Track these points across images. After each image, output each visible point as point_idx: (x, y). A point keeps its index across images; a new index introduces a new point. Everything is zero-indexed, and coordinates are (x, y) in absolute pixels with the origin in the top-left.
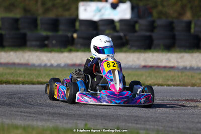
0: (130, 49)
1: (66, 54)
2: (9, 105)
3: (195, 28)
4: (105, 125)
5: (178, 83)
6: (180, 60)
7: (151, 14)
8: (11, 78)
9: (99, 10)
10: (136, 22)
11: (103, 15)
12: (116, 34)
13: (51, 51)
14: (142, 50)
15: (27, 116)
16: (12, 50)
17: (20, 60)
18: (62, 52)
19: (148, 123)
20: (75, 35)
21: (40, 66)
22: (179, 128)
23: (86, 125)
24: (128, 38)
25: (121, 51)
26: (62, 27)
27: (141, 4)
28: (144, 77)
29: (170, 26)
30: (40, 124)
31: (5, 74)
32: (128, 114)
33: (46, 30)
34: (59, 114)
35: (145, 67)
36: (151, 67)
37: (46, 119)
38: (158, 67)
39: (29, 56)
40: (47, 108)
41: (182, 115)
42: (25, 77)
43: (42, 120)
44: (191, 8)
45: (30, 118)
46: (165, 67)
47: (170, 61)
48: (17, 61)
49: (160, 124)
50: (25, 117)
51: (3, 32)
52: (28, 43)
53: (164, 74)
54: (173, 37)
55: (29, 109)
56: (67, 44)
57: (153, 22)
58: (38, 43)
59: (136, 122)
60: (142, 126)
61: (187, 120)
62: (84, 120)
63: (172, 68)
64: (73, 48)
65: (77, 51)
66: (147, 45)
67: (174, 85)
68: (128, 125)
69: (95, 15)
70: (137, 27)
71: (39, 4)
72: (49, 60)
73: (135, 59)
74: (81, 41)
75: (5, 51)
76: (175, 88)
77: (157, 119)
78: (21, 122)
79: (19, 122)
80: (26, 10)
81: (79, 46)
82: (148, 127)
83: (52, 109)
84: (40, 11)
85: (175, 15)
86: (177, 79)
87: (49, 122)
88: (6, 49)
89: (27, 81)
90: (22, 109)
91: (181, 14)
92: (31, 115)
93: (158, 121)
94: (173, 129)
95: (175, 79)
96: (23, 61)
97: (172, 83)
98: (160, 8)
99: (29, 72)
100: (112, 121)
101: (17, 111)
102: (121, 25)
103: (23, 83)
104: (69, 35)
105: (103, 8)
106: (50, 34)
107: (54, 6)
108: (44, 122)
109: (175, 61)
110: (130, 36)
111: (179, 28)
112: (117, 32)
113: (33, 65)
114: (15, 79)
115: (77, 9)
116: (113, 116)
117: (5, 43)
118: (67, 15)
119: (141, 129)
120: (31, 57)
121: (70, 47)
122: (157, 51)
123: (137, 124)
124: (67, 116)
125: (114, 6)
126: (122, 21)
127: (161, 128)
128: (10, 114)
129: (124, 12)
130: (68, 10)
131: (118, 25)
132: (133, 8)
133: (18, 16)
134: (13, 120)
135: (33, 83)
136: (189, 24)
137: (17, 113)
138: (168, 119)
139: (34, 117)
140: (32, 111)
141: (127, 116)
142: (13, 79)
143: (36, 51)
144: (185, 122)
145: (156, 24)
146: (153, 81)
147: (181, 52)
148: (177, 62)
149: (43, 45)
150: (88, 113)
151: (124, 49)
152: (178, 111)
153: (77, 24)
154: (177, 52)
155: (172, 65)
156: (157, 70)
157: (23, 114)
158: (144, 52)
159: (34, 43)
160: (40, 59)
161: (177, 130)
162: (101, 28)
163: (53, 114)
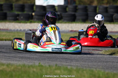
0: (63, 21)
1: (28, 24)
3: (99, 10)
4: (49, 63)
10: (67, 7)
11: (49, 2)
13: (20, 23)
14: (70, 22)
15: (8, 58)
17: (3, 27)
18: (26, 23)
19: (72, 62)
20: (33, 14)
21: (14, 30)
22: (89, 65)
23: (39, 63)
25: (58, 23)
26: (26, 9)
33: (18, 11)
34: (25, 57)
35: (72, 31)
39: (8, 25)
42: (6, 37)
43: (16, 60)
45: (10, 59)
49: (79, 63)
50: (7, 59)
52: (8, 18)
54: (87, 15)
56: (29, 18)
58: (13, 18)
62: (38, 61)
64: (32, 21)
65: (34, 22)
66: (73, 19)
68: (62, 63)
70: (67, 9)
72: (19, 27)
73: (66, 27)
74: (36, 17)
78: (5, 61)
81: (35, 20)
82: (72, 64)
87: (20, 62)
89: (8, 39)
91: (92, 2)
93: (78, 61)
94: (86, 65)
96: (5, 28)
99: (8, 34)
103: (5, 40)
104: (30, 13)
106: (19, 13)
108: (17, 62)
111: (90, 9)
112: (57, 12)
113: (11, 30)
114: (1, 38)
118: (29, 2)
119: (68, 65)
120: (9, 26)
121: (30, 21)
122: (78, 23)
123: (67, 63)
124: (29, 58)
126: (59, 6)
127: (80, 65)
131: (57, 8)
133: (2, 3)
136: (96, 7)
138: (83, 60)
139: (12, 59)
141: (61, 58)
143: (12, 22)
144: (92, 61)
145: (77, 8)
149: (16, 19)
151: (60, 21)
153: (35, 7)
158: (71, 23)
159: (11, 18)
160: (14, 27)
161: (88, 66)
162: (48, 10)
163: (22, 58)
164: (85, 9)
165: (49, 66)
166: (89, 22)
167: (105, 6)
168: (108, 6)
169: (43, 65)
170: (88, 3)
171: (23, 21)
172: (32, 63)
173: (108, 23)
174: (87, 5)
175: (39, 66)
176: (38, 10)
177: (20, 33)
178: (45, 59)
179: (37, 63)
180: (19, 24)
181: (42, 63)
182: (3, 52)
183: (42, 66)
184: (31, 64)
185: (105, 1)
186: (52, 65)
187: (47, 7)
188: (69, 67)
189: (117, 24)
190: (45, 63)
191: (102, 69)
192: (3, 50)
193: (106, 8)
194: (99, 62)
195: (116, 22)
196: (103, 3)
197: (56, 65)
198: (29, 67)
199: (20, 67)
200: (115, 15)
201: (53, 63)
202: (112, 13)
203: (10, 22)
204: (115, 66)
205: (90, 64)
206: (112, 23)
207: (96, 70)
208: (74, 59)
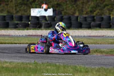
0: (53, 28)
1: (26, 31)
3: (80, 19)
4: (42, 61)
6: (73, 33)
7: (61, 13)
8: (3, 41)
10: (55, 17)
11: (41, 14)
12: (47, 22)
13: (19, 30)
16: (3, 29)
17: (6, 33)
18: (24, 30)
20: (29, 23)
21: (15, 36)
23: (35, 61)
24: (52, 24)
26: (24, 19)
27: (57, 9)
33: (17, 20)
34: (23, 56)
39: (10, 32)
44: (78, 10)
45: (12, 58)
48: (5, 34)
52: (10, 26)
54: (71, 23)
56: (26, 26)
57: (62, 17)
58: (14, 26)
62: (34, 59)
65: (30, 29)
69: (37, 14)
71: (14, 9)
72: (18, 34)
74: (32, 25)
80: (8, 12)
81: (31, 27)
84: (15, 12)
89: (10, 43)
91: (74, 13)
96: (7, 34)
98: (65, 11)
99: (10, 39)
102: (48, 18)
103: (8, 44)
104: (27, 22)
105: (41, 11)
106: (18, 22)
109: (72, 33)
111: (73, 19)
112: (47, 21)
113: (12, 36)
114: (5, 42)
115: (30, 11)
118: (26, 14)
120: (11, 32)
121: (27, 28)
124: (27, 57)
125: (46, 10)
126: (49, 16)
127: (65, 62)
129: (50, 12)
130: (26, 12)
132: (54, 11)
133: (5, 15)
135: (12, 44)
136: (77, 17)
143: (13, 29)
145: (63, 18)
147: (74, 29)
148: (72, 34)
149: (16, 27)
151: (50, 28)
153: (30, 18)
154: (72, 30)
157: (9, 57)
159: (12, 26)
160: (14, 33)
161: (72, 63)
162: (40, 19)
163: (21, 57)
164: (69, 19)
165: (42, 63)
166: (73, 28)
167: (85, 16)
168: (86, 16)
170: (72, 14)
171: (21, 29)
172: (29, 61)
173: (87, 29)
174: (71, 16)
175: (34, 63)
176: (33, 20)
177: (19, 38)
178: (39, 58)
179: (33, 61)
180: (19, 31)
181: (36, 61)
182: (6, 53)
183: (37, 63)
184: (27, 62)
185: (85, 13)
187: (40, 17)
188: (58, 64)
189: (94, 30)
190: (39, 61)
191: (83, 65)
192: (7, 51)
193: (86, 18)
194: (80, 60)
195: (93, 28)
196: (83, 14)
197: (48, 62)
198: (27, 64)
200: (93, 23)
201: (45, 61)
202: (90, 22)
203: (12, 29)
204: (93, 63)
205: (73, 61)
206: (90, 29)
207: (78, 66)
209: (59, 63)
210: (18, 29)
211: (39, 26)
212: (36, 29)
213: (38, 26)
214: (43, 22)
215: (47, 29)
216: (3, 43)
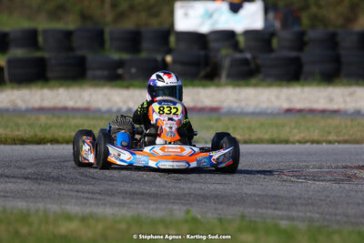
0: (263, 80)
2: (57, 179)
4: (220, 212)
5: (346, 137)
6: (348, 99)
7: (298, 20)
9: (210, 15)
10: (273, 35)
11: (216, 22)
12: (238, 56)
13: (127, 87)
14: (284, 83)
15: (87, 198)
16: (61, 86)
17: (76, 102)
19: (294, 207)
20: (169, 59)
21: (109, 111)
22: (347, 217)
23: (188, 212)
24: (259, 61)
25: (248, 85)
26: (146, 45)
27: (281, 3)
28: (288, 129)
29: (332, 41)
30: (109, 211)
31: (51, 127)
32: (259, 193)
33: (120, 49)
34: (142, 194)
35: (289, 111)
36: (300, 111)
37: (120, 204)
38: (312, 111)
39: (91, 95)
40: (121, 184)
41: (353, 193)
43: (113, 205)
45: (93, 202)
46: (323, 112)
47: (331, 100)
48: (70, 104)
49: (315, 208)
50: (84, 201)
51: (46, 55)
52: (90, 73)
53: (322, 123)
54: (337, 60)
55: (91, 187)
58: (106, 73)
59: (273, 206)
60: (285, 213)
61: (361, 201)
62: (185, 204)
63: (336, 112)
66: (293, 73)
67: (339, 142)
68: (260, 211)
70: (275, 42)
71: (107, 6)
72: (125, 102)
73: (273, 98)
74: (178, 67)
75: (49, 88)
76: (341, 146)
77: (310, 201)
79: (73, 208)
80: (84, 17)
82: (294, 214)
83: (129, 185)
84: (109, 17)
85: (340, 21)
86: (344, 131)
87: (126, 208)
88: (52, 83)
90: (80, 187)
91: (350, 19)
92: (95, 197)
93: (312, 204)
94: (338, 217)
95: (340, 132)
96: (80, 104)
97: (335, 138)
98: (314, 9)
99: (91, 122)
100: (234, 205)
101: (71, 190)
102: (246, 40)
104: (159, 57)
105: (215, 11)
106: (125, 56)
107: (132, 8)
108: (117, 209)
109: (341, 100)
110: (263, 59)
111: (347, 42)
112: (241, 51)
113: (98, 111)
115: (172, 13)
116: (234, 196)
117: (49, 74)
118: (155, 23)
119: (282, 218)
120: (94, 97)
122: (310, 84)
123: (276, 209)
124: (155, 197)
125: (235, 8)
126: (248, 33)
127: (318, 216)
128: (59, 194)
129: (251, 18)
130: (156, 15)
131: (241, 40)
132: (266, 11)
133: (71, 27)
134: (63, 206)
137: (70, 193)
138: (328, 200)
139: (100, 200)
140: (97, 189)
141: (259, 195)
142: (64, 135)
143: (103, 86)
144: (359, 204)
145: (306, 38)
146: (302, 135)
147: (350, 85)
148: (345, 102)
149: (114, 75)
150: (192, 191)
151: (254, 81)
152: (347, 186)
153: (172, 39)
154: (344, 85)
155: (335, 107)
156: (310, 116)
157: (80, 194)
158: (288, 86)
159: (99, 73)
160: (109, 100)
161: (345, 219)
162: (213, 45)
163: (132, 195)
165: (220, 220)
169: (199, 217)
171: (136, 83)
172: (163, 213)
174: (337, 30)
175: (186, 221)
176: (183, 46)
179: (179, 212)
180: (125, 93)
181: (196, 211)
183: (195, 220)
184: (159, 214)
186: (229, 217)
187: (211, 37)
188: (284, 224)
197: (243, 217)
199: (123, 226)
203: (96, 86)
208: (300, 199)
209: (291, 219)
210: (126, 83)
211: (208, 69)
212: (196, 82)
213: (203, 73)
214: (225, 55)
215: (241, 82)
216: (60, 139)
